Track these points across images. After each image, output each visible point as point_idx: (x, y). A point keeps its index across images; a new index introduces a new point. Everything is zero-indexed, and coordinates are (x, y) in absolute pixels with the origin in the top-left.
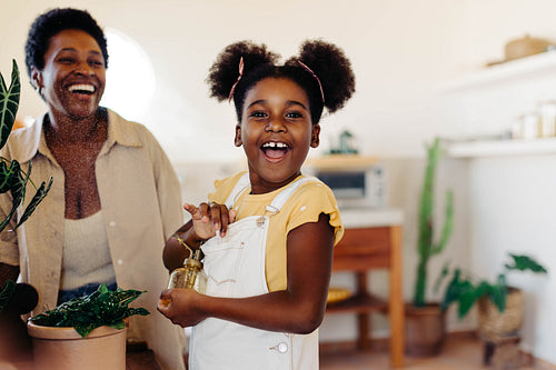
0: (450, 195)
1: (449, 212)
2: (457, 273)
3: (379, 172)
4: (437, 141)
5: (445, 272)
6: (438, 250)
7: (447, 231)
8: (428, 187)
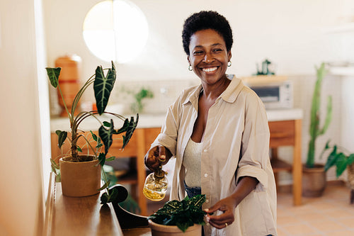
0: (331, 98)
1: (330, 109)
2: (335, 148)
3: (288, 86)
4: (323, 64)
5: (327, 147)
6: (322, 132)
7: (328, 121)
8: (317, 94)
